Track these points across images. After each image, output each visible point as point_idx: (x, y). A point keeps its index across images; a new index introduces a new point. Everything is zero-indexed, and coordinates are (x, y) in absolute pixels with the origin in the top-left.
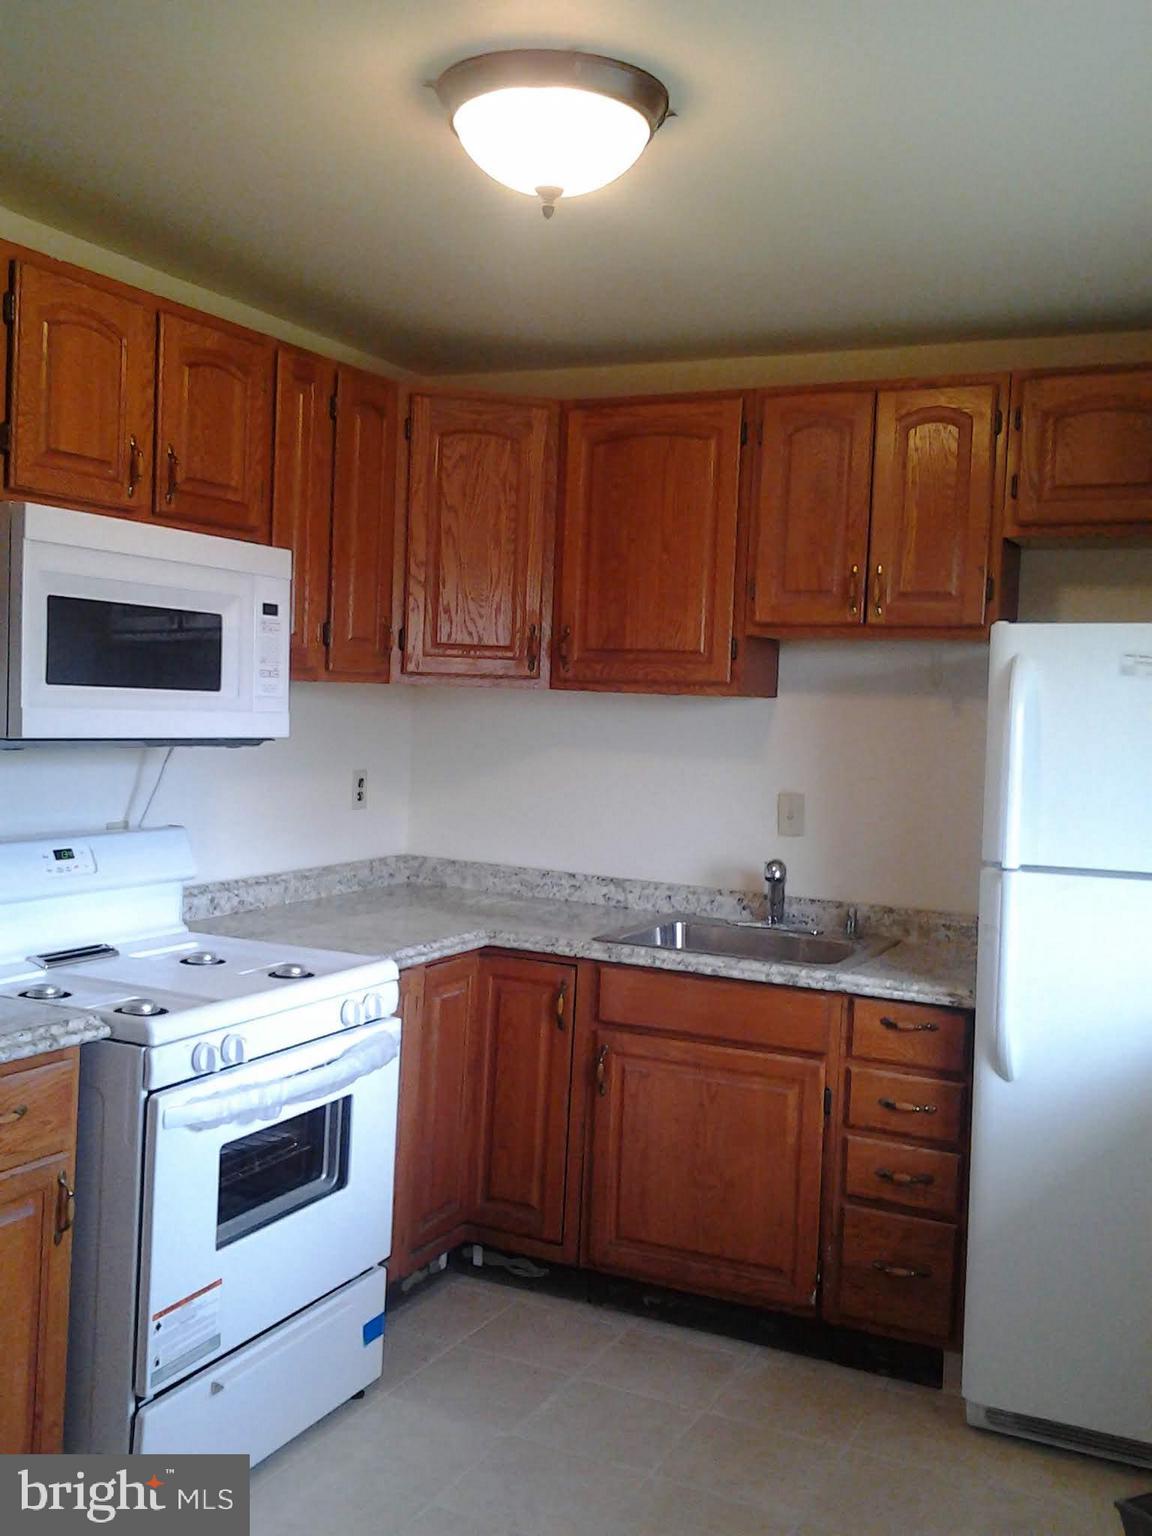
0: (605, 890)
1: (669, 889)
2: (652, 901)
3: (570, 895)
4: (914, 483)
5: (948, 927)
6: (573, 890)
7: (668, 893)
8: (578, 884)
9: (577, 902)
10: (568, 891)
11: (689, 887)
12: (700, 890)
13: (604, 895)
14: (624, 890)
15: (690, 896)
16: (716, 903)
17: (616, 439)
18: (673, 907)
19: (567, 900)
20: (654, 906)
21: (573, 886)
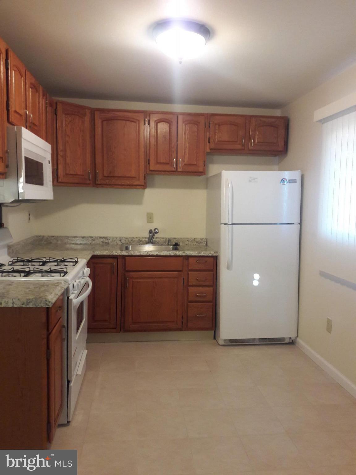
0: (102, 240)
1: (120, 238)
2: (115, 242)
3: (92, 242)
4: (187, 138)
5: (188, 241)
6: (92, 241)
7: (120, 239)
8: (94, 239)
9: (94, 244)
10: (91, 241)
11: (125, 237)
12: (128, 238)
13: (102, 241)
14: (108, 240)
15: (126, 239)
16: (133, 241)
17: (109, 120)
18: (122, 243)
19: (91, 244)
20: (116, 243)
21: (93, 240)
